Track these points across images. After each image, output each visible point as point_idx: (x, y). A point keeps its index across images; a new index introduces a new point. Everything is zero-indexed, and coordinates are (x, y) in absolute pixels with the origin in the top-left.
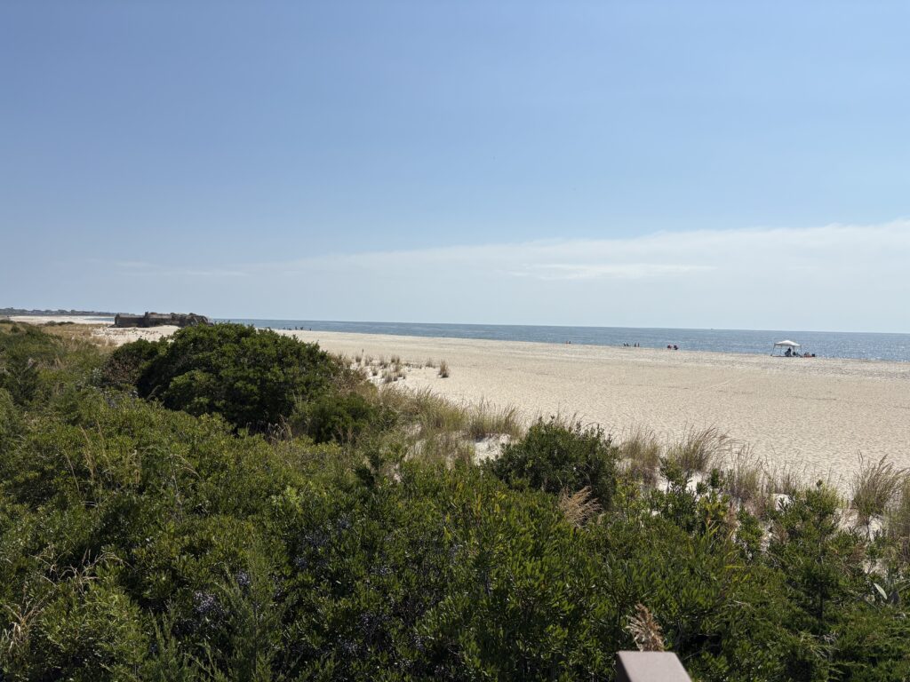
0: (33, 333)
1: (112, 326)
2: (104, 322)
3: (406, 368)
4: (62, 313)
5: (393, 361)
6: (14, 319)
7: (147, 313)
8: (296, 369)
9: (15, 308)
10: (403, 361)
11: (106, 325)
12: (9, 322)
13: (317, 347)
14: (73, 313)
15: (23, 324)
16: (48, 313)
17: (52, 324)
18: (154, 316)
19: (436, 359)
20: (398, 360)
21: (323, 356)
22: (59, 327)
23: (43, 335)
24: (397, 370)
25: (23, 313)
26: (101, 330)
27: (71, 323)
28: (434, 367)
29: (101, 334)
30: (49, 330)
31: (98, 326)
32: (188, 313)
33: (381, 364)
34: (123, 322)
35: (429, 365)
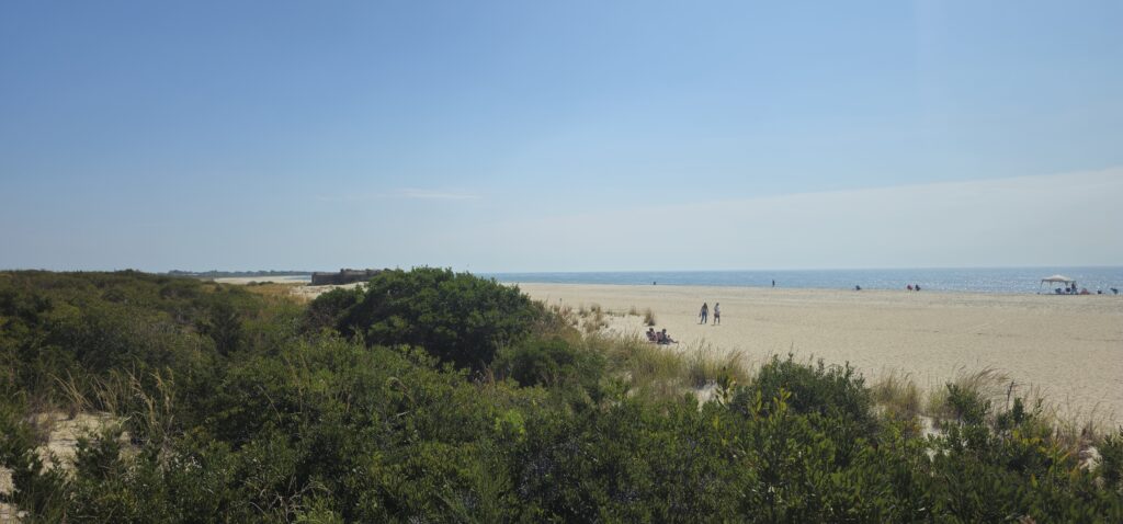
0: (236, 291)
1: (310, 285)
2: (302, 281)
3: (608, 316)
4: (262, 274)
5: (593, 310)
6: (216, 280)
7: (342, 270)
8: (496, 313)
9: (219, 270)
10: (604, 309)
11: (304, 284)
12: (213, 283)
13: (517, 289)
14: (273, 273)
15: (227, 285)
16: (249, 274)
17: (253, 284)
18: (350, 273)
19: (640, 308)
20: (599, 309)
21: (524, 300)
22: (260, 287)
23: (245, 292)
24: (598, 318)
25: (226, 275)
26: (299, 288)
27: (270, 283)
28: (639, 315)
29: (299, 292)
30: (251, 289)
31: (297, 285)
32: (382, 268)
33: (581, 313)
34: (319, 279)
35: (633, 313)
